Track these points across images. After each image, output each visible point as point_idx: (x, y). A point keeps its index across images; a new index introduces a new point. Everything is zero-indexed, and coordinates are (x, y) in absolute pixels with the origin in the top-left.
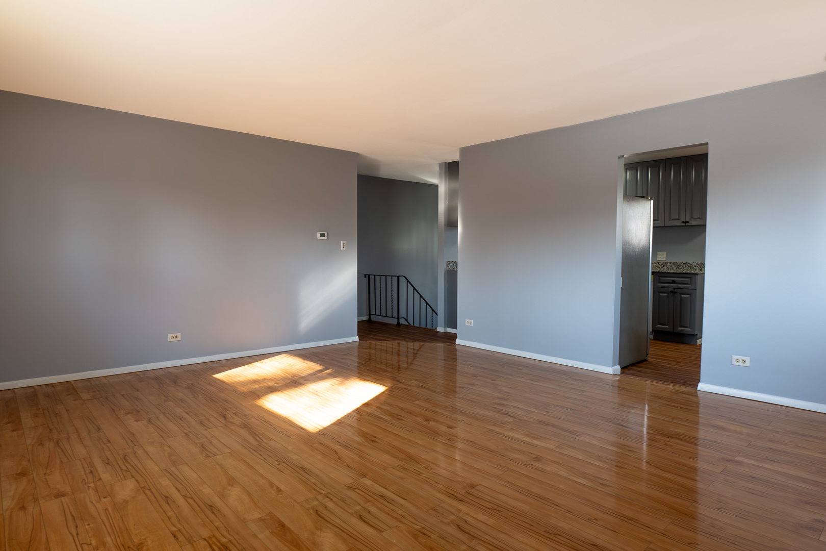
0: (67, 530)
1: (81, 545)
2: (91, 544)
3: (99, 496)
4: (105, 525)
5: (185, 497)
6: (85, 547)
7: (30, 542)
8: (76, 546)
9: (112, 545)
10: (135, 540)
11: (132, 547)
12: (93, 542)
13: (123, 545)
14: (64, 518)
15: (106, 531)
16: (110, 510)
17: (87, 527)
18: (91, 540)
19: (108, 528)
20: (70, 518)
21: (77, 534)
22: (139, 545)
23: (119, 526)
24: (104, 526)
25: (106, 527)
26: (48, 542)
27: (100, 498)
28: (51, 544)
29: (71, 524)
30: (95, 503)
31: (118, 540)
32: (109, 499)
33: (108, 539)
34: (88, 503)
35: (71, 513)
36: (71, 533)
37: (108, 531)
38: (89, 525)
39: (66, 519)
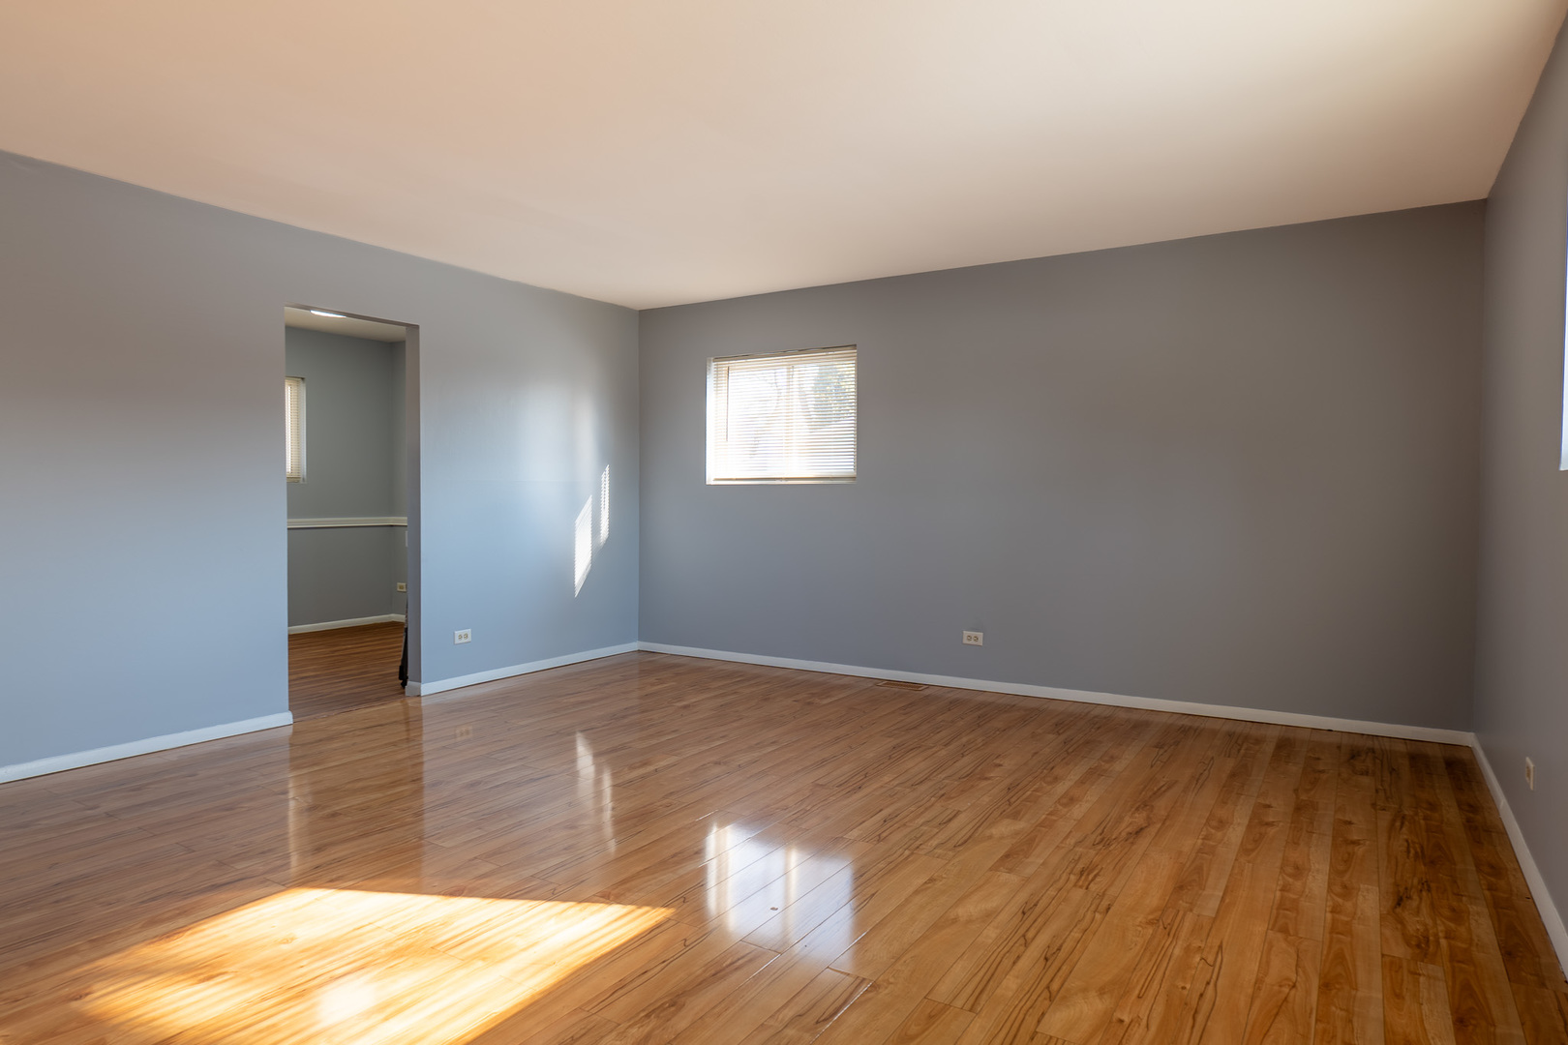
0: (1218, 999)
1: (1213, 966)
2: (1202, 959)
3: (1126, 1031)
4: (1164, 973)
5: (1026, 945)
6: (1210, 959)
7: (1277, 1014)
8: (1220, 968)
9: (1180, 942)
10: (1151, 931)
11: (1161, 927)
12: (1197, 959)
13: (1169, 935)
14: (1209, 1023)
15: (1171, 964)
16: (1137, 992)
17: (1188, 986)
18: (1198, 963)
19: (1165, 965)
20: (1200, 1018)
21: (1208, 983)
22: (1153, 924)
23: (1150, 960)
24: (1167, 973)
25: (1166, 969)
26: (1253, 999)
27: (1130, 1025)
28: (1250, 991)
29: (1205, 1007)
30: (1144, 1022)
31: (1168, 943)
32: (1118, 1015)
33: (1177, 952)
34: (1153, 1028)
35: (1193, 1027)
36: (1216, 990)
37: (1168, 963)
38: (1184, 988)
39: (1207, 1021)
